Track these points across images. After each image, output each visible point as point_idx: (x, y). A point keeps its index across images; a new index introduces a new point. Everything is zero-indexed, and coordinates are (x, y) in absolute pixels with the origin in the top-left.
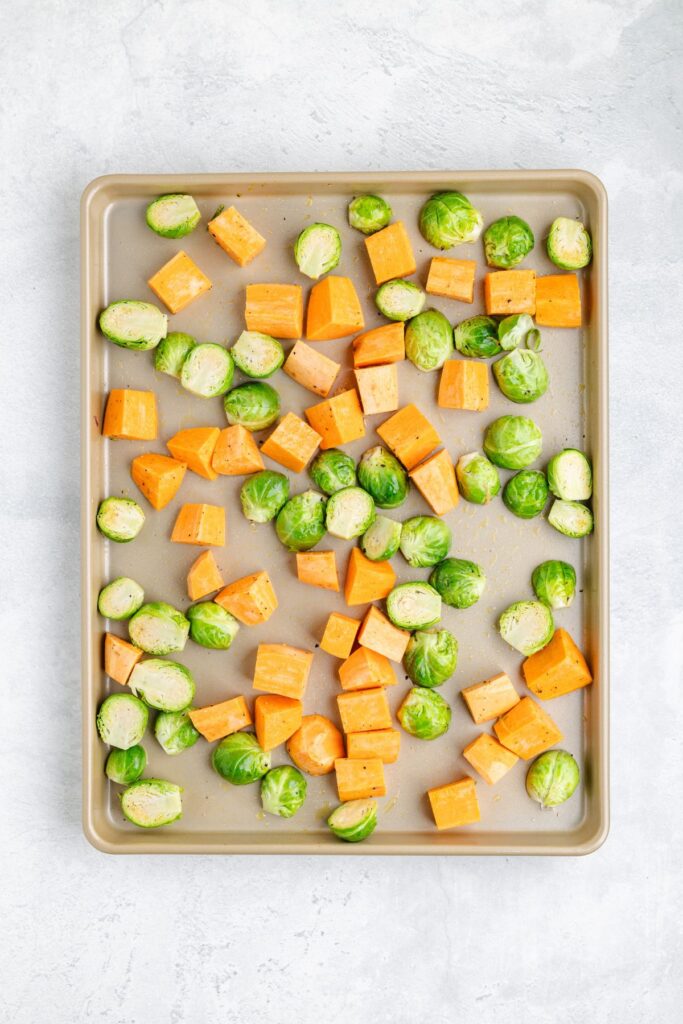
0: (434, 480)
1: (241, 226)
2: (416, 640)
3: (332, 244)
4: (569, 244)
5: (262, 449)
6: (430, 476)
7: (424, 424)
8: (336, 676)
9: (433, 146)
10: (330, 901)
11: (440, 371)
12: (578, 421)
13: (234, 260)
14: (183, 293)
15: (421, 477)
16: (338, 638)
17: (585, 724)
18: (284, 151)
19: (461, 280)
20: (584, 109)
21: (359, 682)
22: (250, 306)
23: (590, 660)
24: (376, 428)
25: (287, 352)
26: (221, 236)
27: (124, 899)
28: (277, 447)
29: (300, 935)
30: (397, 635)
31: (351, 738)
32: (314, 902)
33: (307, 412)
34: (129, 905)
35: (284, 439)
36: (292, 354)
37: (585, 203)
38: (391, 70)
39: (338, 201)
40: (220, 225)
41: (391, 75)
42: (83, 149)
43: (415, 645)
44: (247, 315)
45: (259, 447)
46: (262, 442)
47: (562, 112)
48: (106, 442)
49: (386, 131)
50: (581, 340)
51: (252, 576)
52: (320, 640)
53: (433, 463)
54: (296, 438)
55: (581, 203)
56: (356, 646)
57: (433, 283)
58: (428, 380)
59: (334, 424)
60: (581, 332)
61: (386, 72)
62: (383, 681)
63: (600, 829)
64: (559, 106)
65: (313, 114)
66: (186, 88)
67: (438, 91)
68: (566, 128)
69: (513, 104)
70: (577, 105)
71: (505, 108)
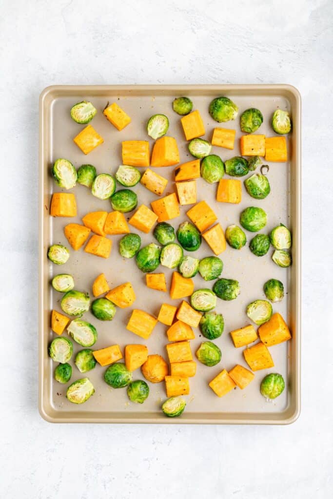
0: (214, 237)
1: (120, 112)
2: (205, 317)
3: (165, 125)
4: (282, 122)
5: (129, 222)
6: (212, 236)
7: (210, 210)
8: (166, 335)
9: (217, 69)
10: (161, 443)
11: (218, 183)
12: (285, 209)
13: (116, 128)
14: (89, 145)
15: (208, 237)
16: (166, 316)
17: (289, 359)
18: (142, 70)
19: (228, 139)
20: (292, 51)
21: (177, 338)
22: (124, 151)
23: (291, 330)
24: (186, 212)
25: (142, 174)
26: (110, 116)
27: (59, 441)
28: (137, 221)
29: (146, 460)
30: (196, 314)
31: (172, 365)
32: (153, 444)
33: (152, 204)
34: (61, 444)
35: (140, 217)
36: (144, 175)
37: (290, 101)
38: (196, 31)
39: (168, 100)
40: (109, 111)
41: (195, 33)
42: (43, 69)
43: (205, 320)
44: (123, 155)
45: (128, 221)
46: (128, 219)
47: (281, 53)
48: (51, 218)
49: (193, 61)
50: (288, 169)
51: (123, 285)
52: (157, 317)
53: (214, 229)
54: (145, 217)
55: (288, 101)
56: (175, 320)
57: (215, 141)
58: (212, 188)
59: (165, 210)
60: (288, 163)
61: (193, 31)
62: (188, 337)
63: (296, 412)
64: (279, 50)
65: (157, 52)
66: (94, 38)
67: (220, 42)
68: (282, 60)
69: (257, 48)
70: (288, 49)
71: (252, 50)
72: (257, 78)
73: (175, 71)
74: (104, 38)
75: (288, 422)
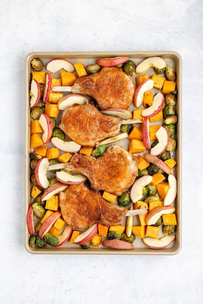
4: (170, 72)
9: (130, 43)
10: (99, 268)
18: (85, 44)
20: (175, 32)
29: (90, 278)
32: (95, 268)
34: (39, 269)
42: (26, 44)
47: (168, 33)
49: (116, 39)
55: (174, 61)
63: (179, 247)
64: (167, 31)
65: (94, 34)
66: (56, 26)
67: (131, 27)
68: (169, 38)
69: (154, 30)
70: (173, 31)
71: (151, 32)
72: (154, 48)
73: (105, 45)
74: (62, 26)
75: (174, 254)
